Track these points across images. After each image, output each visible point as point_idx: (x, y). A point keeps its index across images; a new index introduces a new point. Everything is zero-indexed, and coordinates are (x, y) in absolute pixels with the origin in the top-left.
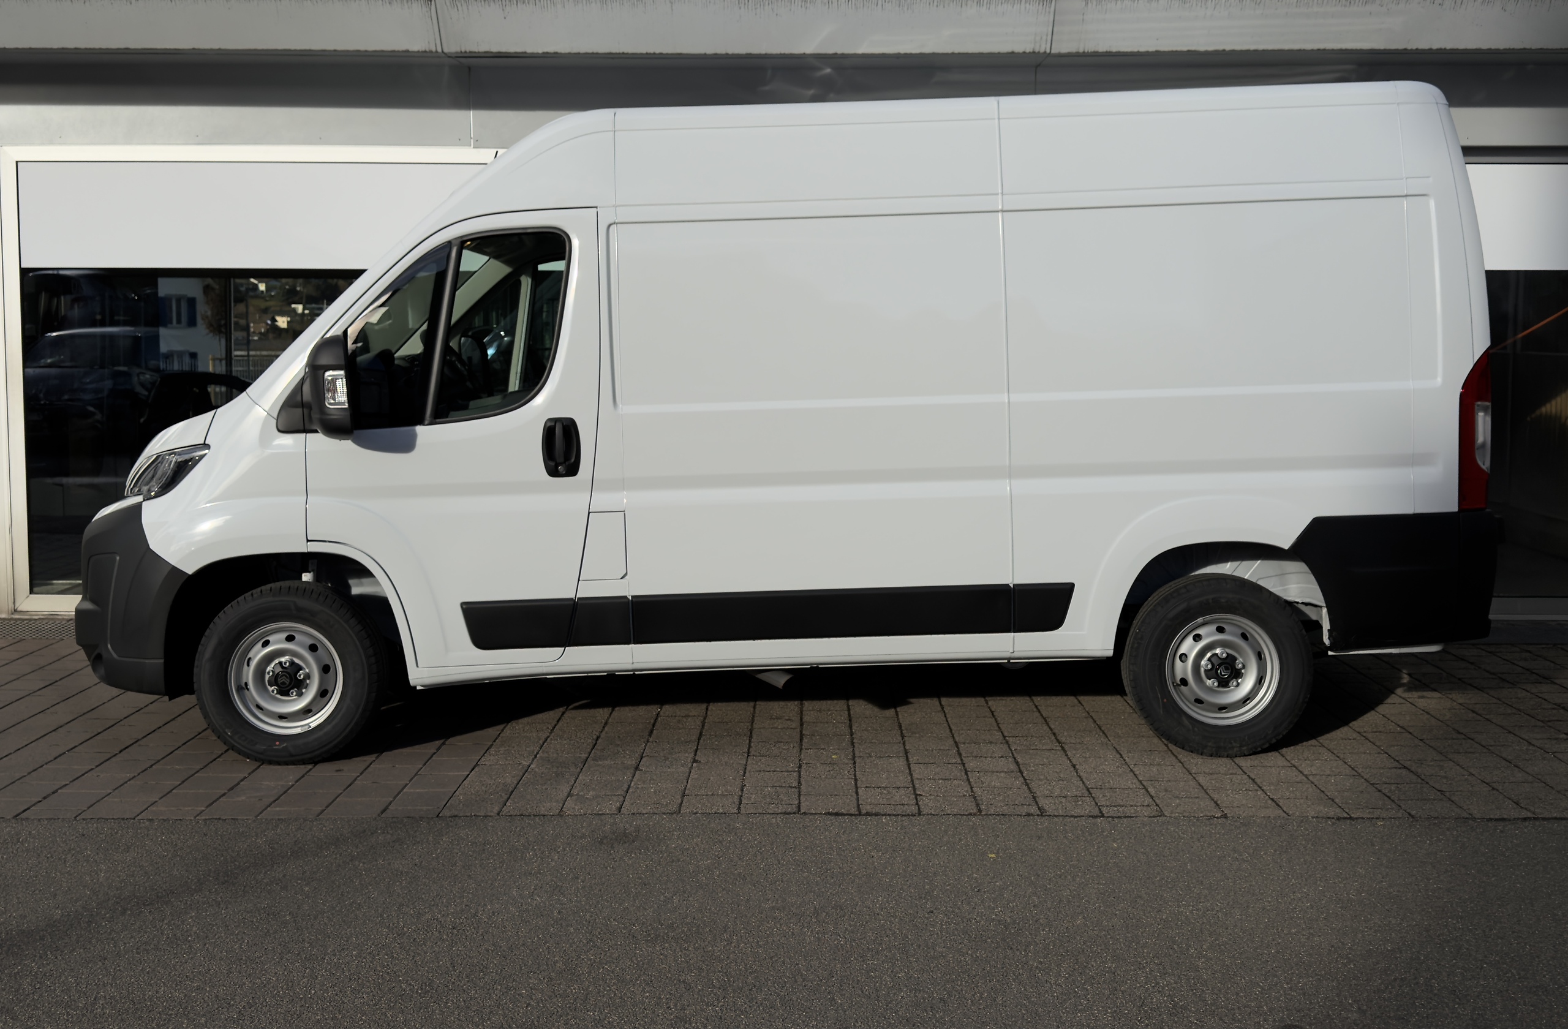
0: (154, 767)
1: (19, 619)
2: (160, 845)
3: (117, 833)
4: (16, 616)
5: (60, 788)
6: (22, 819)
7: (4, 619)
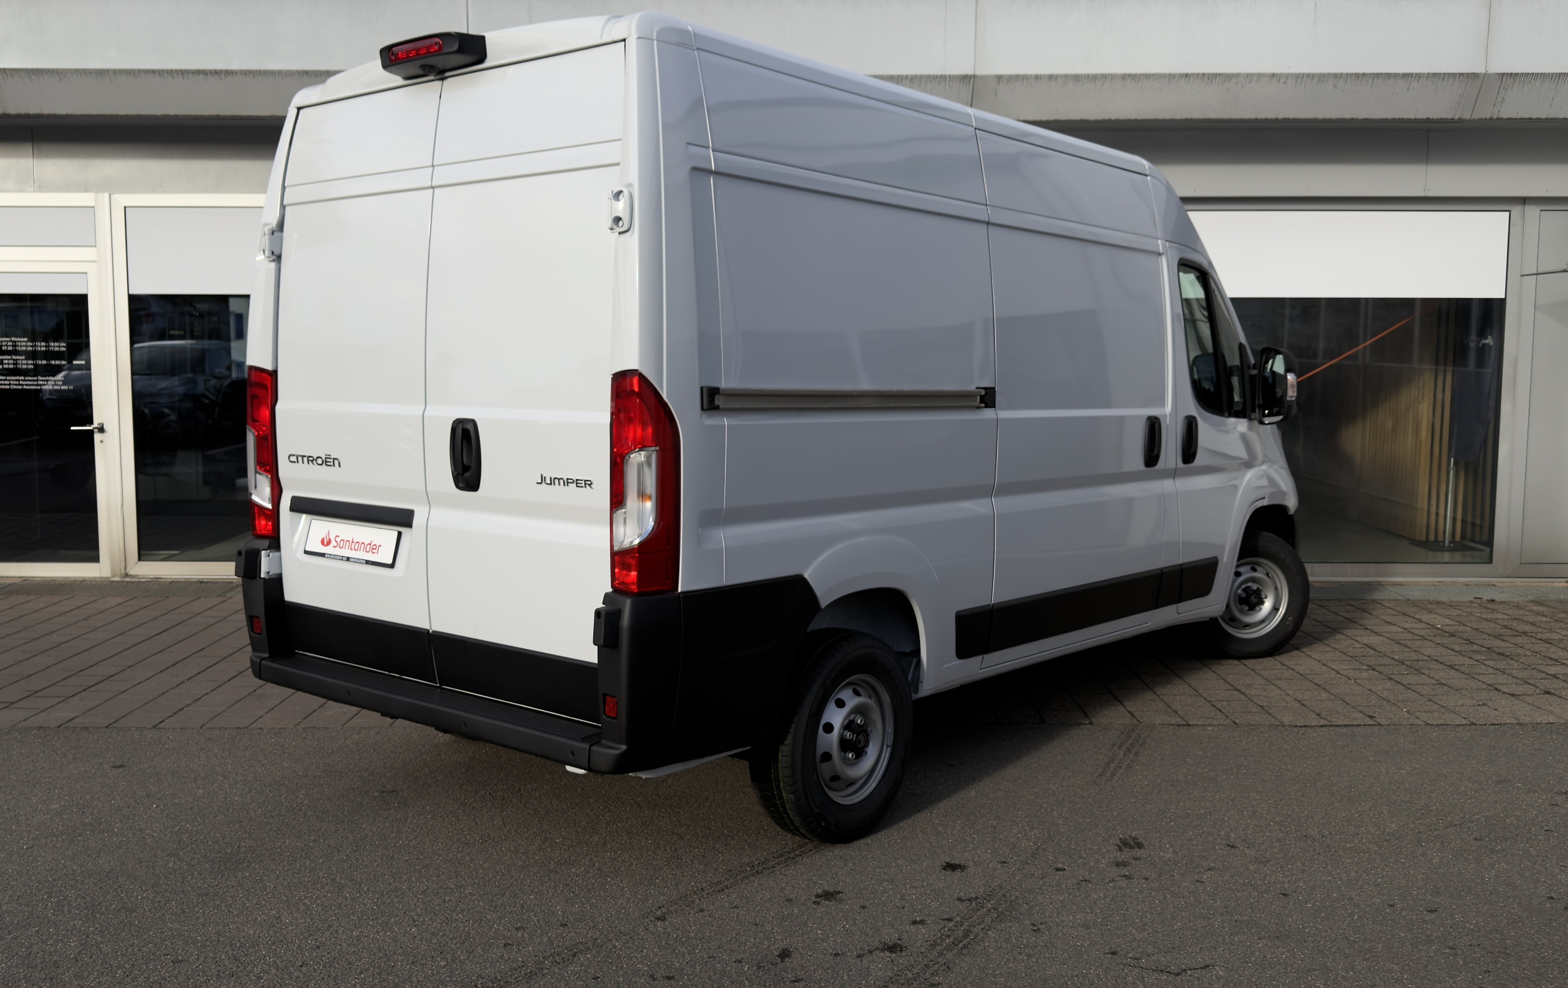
1: (130, 582)
2: (271, 747)
3: (235, 738)
4: (127, 580)
5: (185, 707)
6: (160, 728)
7: (117, 582)
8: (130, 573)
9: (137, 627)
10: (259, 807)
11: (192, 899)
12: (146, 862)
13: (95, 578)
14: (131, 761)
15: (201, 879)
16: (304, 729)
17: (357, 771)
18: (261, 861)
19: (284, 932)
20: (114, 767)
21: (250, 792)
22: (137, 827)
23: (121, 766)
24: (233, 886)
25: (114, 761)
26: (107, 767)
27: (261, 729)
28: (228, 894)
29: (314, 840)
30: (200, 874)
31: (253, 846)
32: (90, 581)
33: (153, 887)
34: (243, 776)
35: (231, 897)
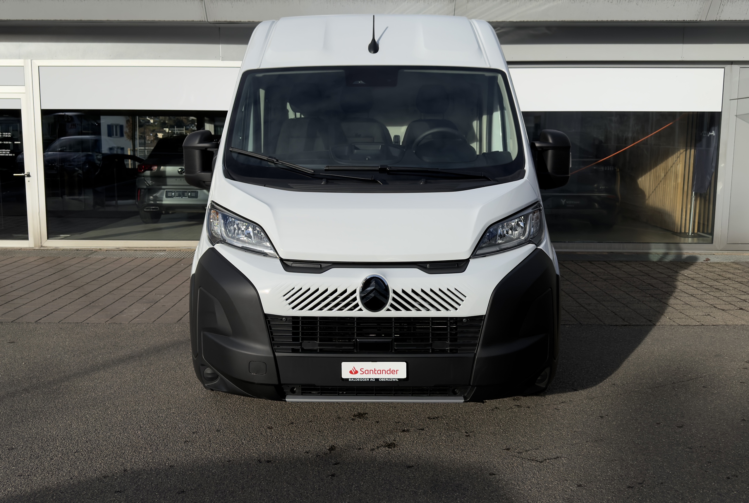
0: (91, 304)
1: (43, 250)
2: (90, 332)
3: (74, 328)
4: (42, 248)
5: (54, 312)
6: (38, 323)
7: (37, 250)
8: (43, 245)
9: (41, 272)
10: (76, 365)
11: (29, 414)
12: (11, 393)
13: (27, 247)
14: (18, 340)
15: (36, 403)
16: (109, 323)
17: (130, 346)
18: (70, 393)
19: (72, 433)
20: (9, 343)
21: (74, 356)
22: (12, 374)
23: (13, 342)
24: (52, 407)
25: (10, 340)
26: (5, 342)
27: (87, 323)
28: (48, 411)
29: (100, 382)
30: (36, 400)
31: (67, 385)
32: (23, 249)
33: (10, 407)
34: (72, 348)
35: (49, 413)
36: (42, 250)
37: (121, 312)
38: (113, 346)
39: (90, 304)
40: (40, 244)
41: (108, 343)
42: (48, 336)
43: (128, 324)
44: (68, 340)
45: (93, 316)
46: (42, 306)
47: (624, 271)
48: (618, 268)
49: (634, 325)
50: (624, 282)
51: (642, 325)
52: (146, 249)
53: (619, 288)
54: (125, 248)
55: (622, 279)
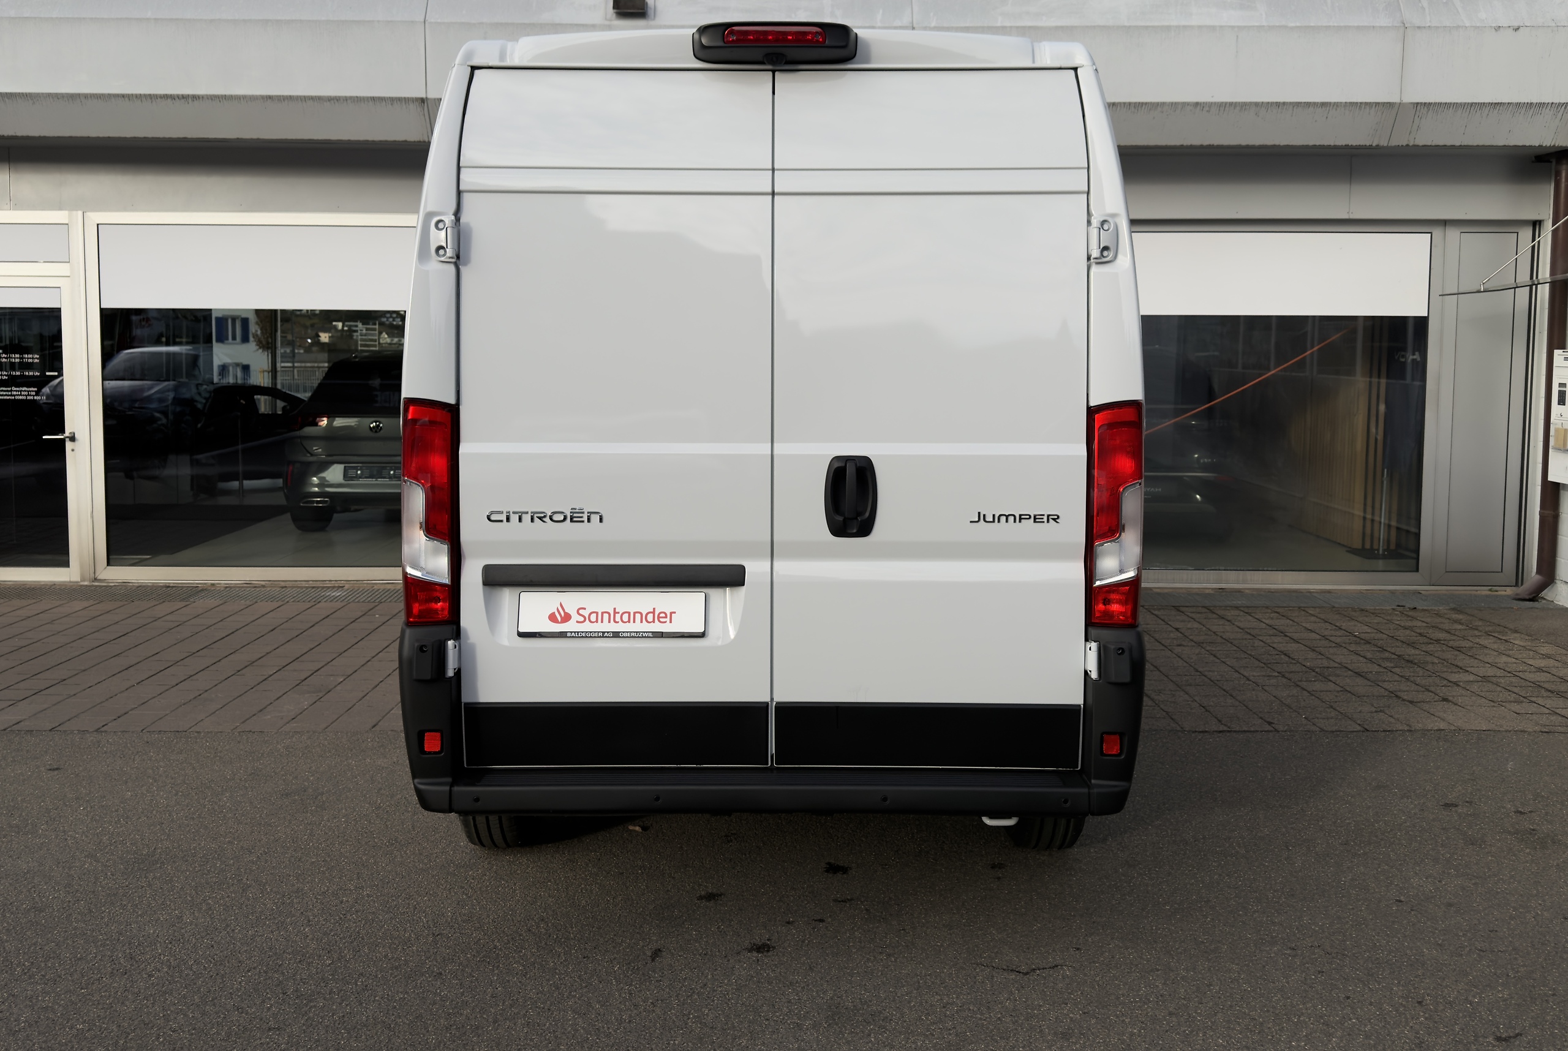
0: (203, 695)
1: (99, 585)
2: (205, 749)
3: (172, 741)
4: (96, 583)
5: (130, 710)
6: (101, 731)
7: (86, 586)
8: (99, 578)
9: (98, 631)
10: (182, 810)
11: (101, 899)
12: (63, 863)
13: (65, 582)
14: (67, 764)
15: (114, 880)
16: (239, 732)
17: (283, 775)
18: (174, 862)
19: (183, 931)
20: (50, 770)
21: (176, 794)
22: (61, 828)
23: (57, 769)
24: (143, 887)
25: (51, 764)
26: (43, 769)
27: (198, 732)
28: (136, 894)
29: (229, 842)
30: (112, 875)
31: (168, 848)
32: (59, 585)
33: (65, 888)
34: (172, 779)
35: (139, 897)
36: (96, 586)
37: (261, 711)
38: (250, 775)
39: (200, 695)
40: (92, 575)
41: (241, 769)
42: (124, 757)
43: (276, 733)
44: (162, 764)
45: (206, 717)
46: (107, 700)
47: (1239, 627)
48: (1228, 621)
49: (1239, 731)
50: (1235, 648)
51: (1254, 732)
52: (304, 585)
53: (1223, 660)
54: (263, 583)
55: (1231, 643)
